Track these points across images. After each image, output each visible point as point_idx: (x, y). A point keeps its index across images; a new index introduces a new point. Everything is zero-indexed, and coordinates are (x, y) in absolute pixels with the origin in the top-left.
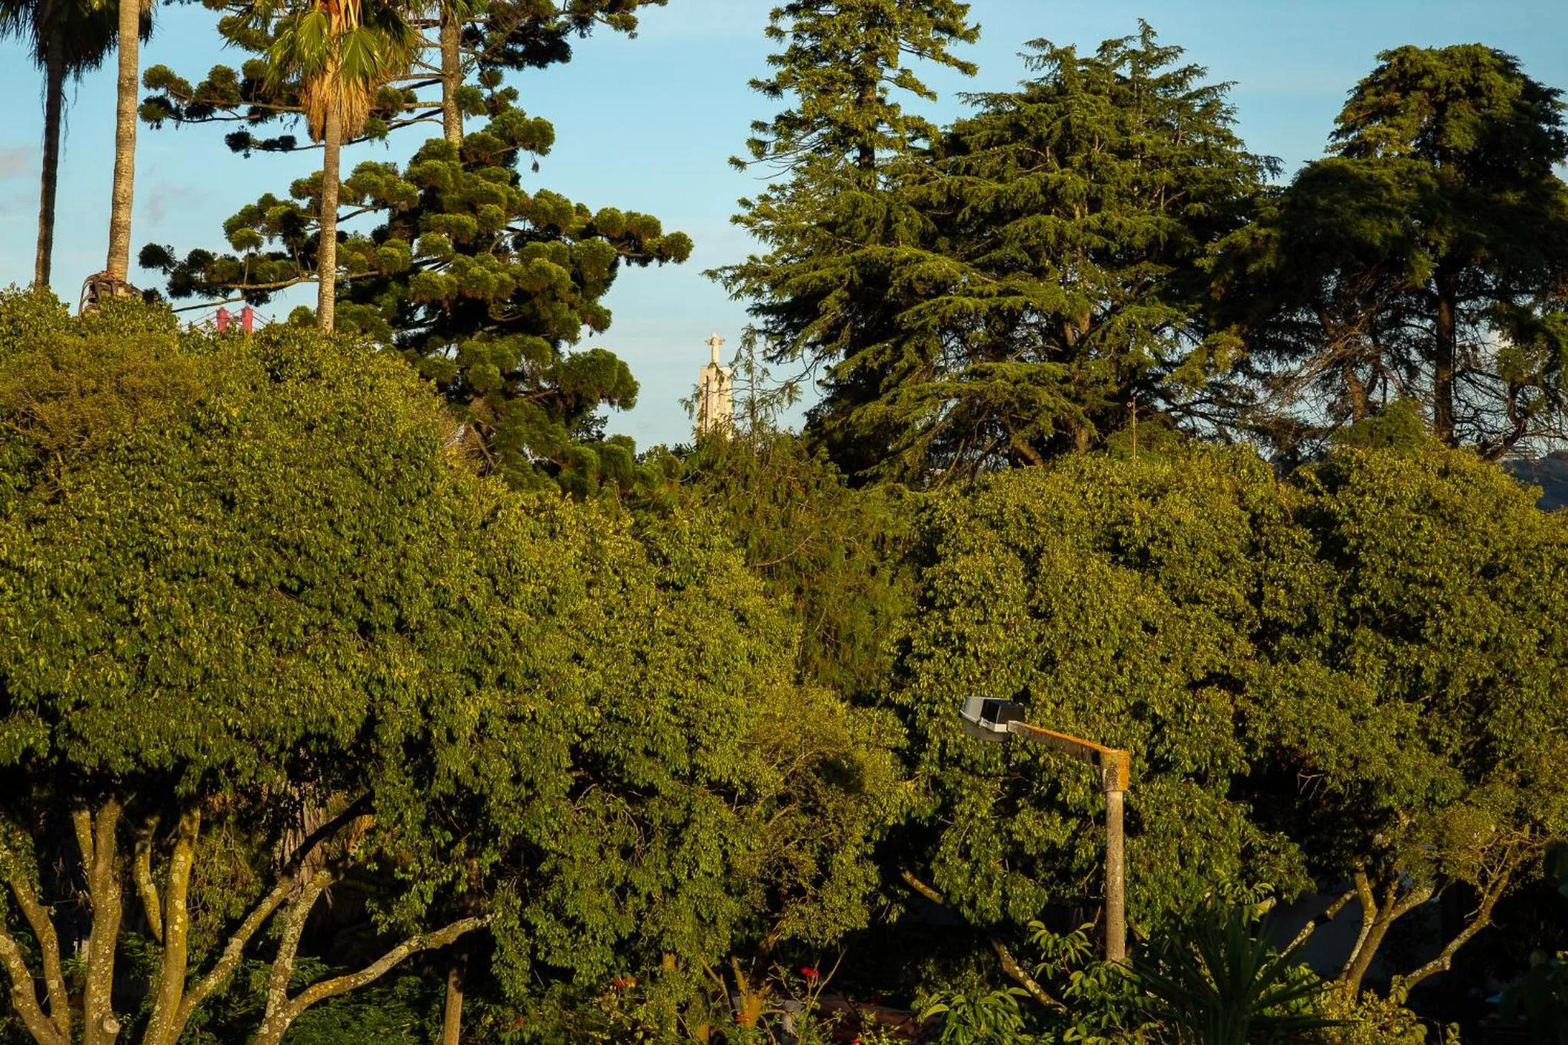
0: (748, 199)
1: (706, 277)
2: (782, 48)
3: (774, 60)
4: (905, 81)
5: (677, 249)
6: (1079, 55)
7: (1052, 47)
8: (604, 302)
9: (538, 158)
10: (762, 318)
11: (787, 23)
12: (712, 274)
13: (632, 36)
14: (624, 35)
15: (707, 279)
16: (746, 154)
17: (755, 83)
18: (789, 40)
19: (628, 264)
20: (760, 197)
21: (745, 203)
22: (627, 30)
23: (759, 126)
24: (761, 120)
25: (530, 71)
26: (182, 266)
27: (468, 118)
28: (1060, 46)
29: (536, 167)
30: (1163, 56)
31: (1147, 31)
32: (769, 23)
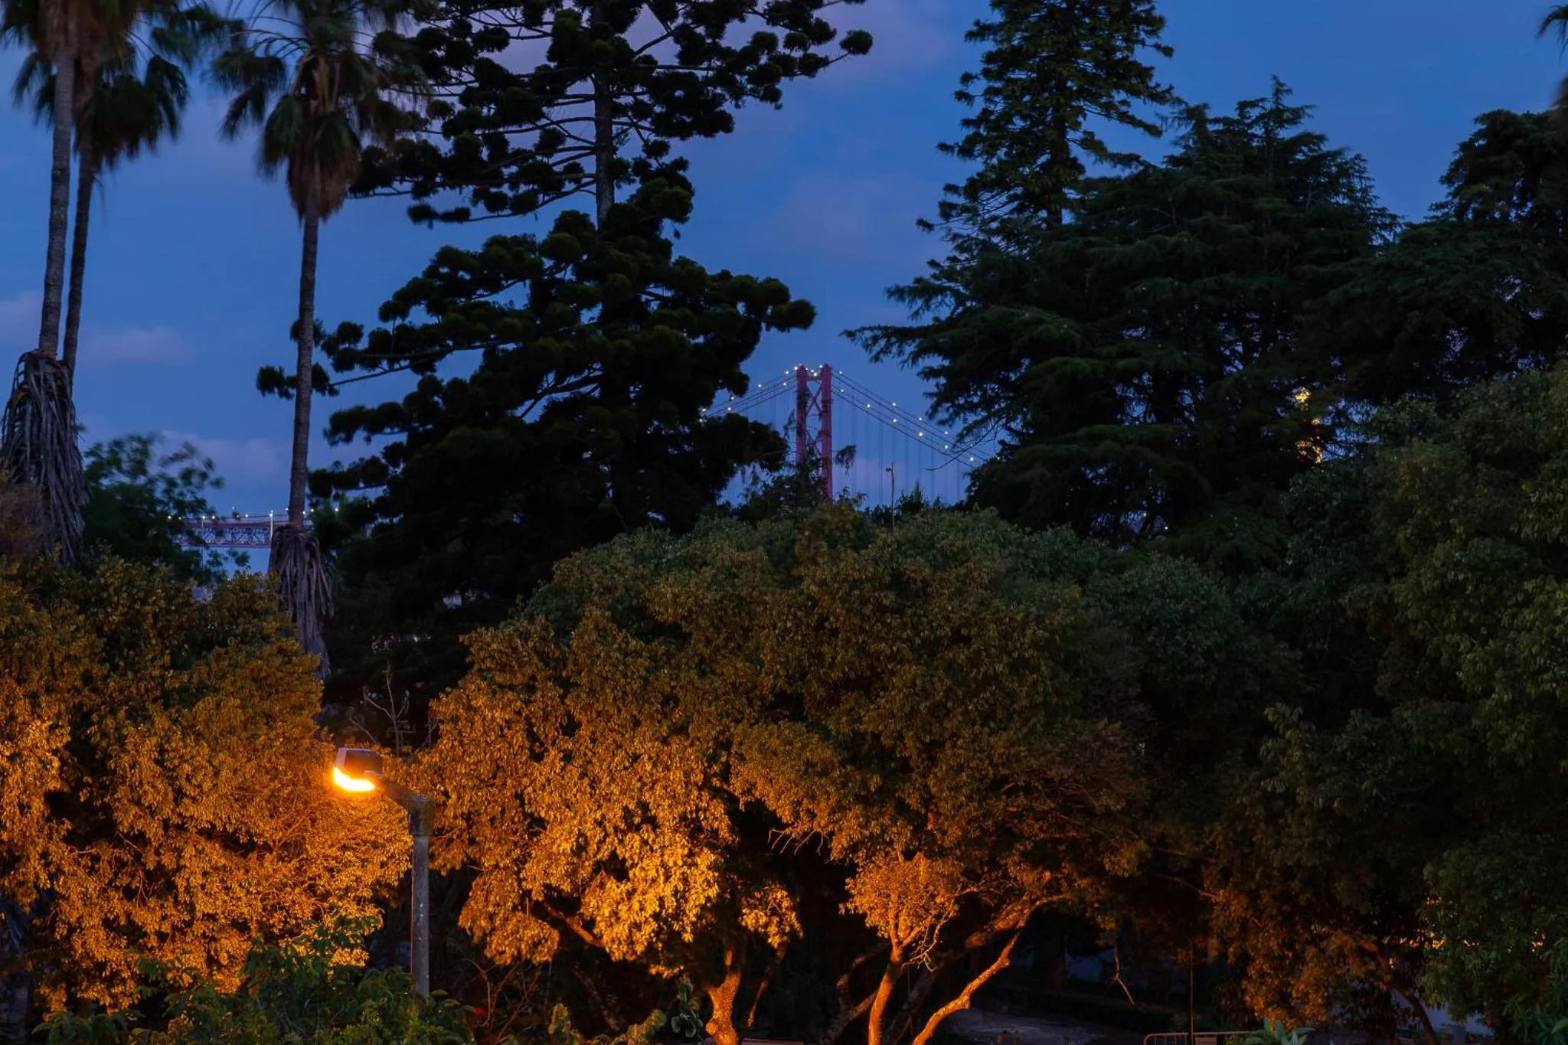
0: (937, 261)
1: (844, 337)
2: (974, 112)
3: (967, 123)
4: (1090, 143)
5: (801, 316)
6: (1210, 114)
7: (1187, 104)
8: (745, 367)
9: (678, 226)
10: (932, 382)
11: (978, 87)
12: (851, 334)
13: (778, 107)
14: (769, 106)
15: (846, 340)
16: (933, 215)
17: (944, 147)
18: (980, 104)
19: (768, 329)
20: (949, 259)
21: (933, 264)
22: (772, 101)
23: (951, 188)
24: (952, 182)
25: (697, 140)
26: (330, 338)
27: (619, 187)
28: (1193, 103)
29: (677, 234)
30: (1296, 116)
31: (1279, 90)
32: (959, 87)
